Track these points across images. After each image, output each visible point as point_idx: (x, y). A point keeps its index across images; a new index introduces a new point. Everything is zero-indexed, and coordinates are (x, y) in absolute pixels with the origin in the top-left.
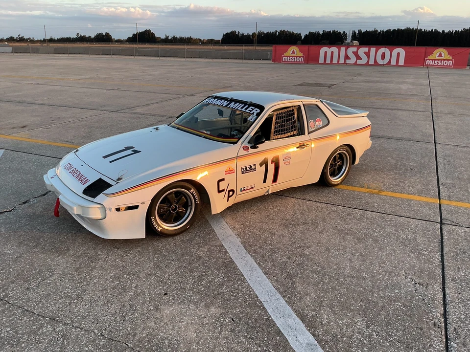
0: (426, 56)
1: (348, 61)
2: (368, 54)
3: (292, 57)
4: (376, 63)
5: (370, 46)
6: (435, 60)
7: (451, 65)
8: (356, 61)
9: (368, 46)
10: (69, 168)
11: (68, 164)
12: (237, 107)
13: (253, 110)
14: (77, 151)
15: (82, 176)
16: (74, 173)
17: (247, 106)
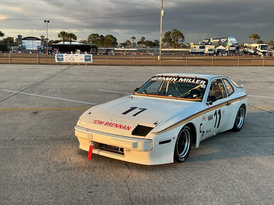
10: (101, 123)
11: (96, 121)
12: (187, 81)
13: (200, 81)
14: (90, 113)
15: (121, 125)
16: (111, 125)
17: (194, 80)
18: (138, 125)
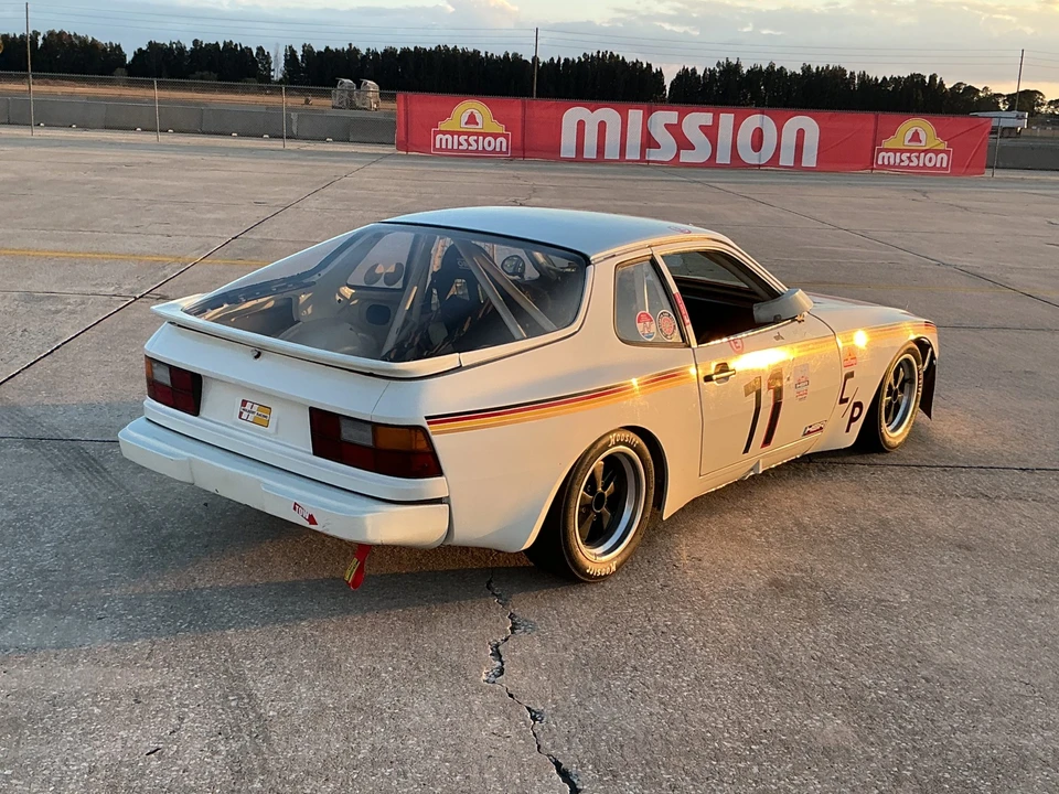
0: (876, 141)
1: (653, 155)
2: (711, 132)
3: (469, 134)
4: (736, 161)
6: (902, 151)
7: (944, 165)
8: (678, 155)
9: (712, 108)
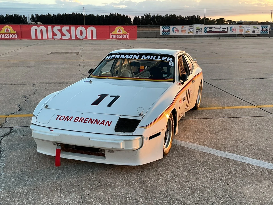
0: (110, 32)
1: (55, 37)
2: (69, 31)
3: (7, 34)
4: (77, 38)
5: (71, 25)
6: (117, 34)
7: (127, 37)
8: (62, 37)
10: (67, 118)
11: (60, 117)
12: (151, 59)
13: (167, 59)
14: (46, 106)
15: (97, 120)
16: (83, 121)
17: (159, 57)
18: (120, 119)
